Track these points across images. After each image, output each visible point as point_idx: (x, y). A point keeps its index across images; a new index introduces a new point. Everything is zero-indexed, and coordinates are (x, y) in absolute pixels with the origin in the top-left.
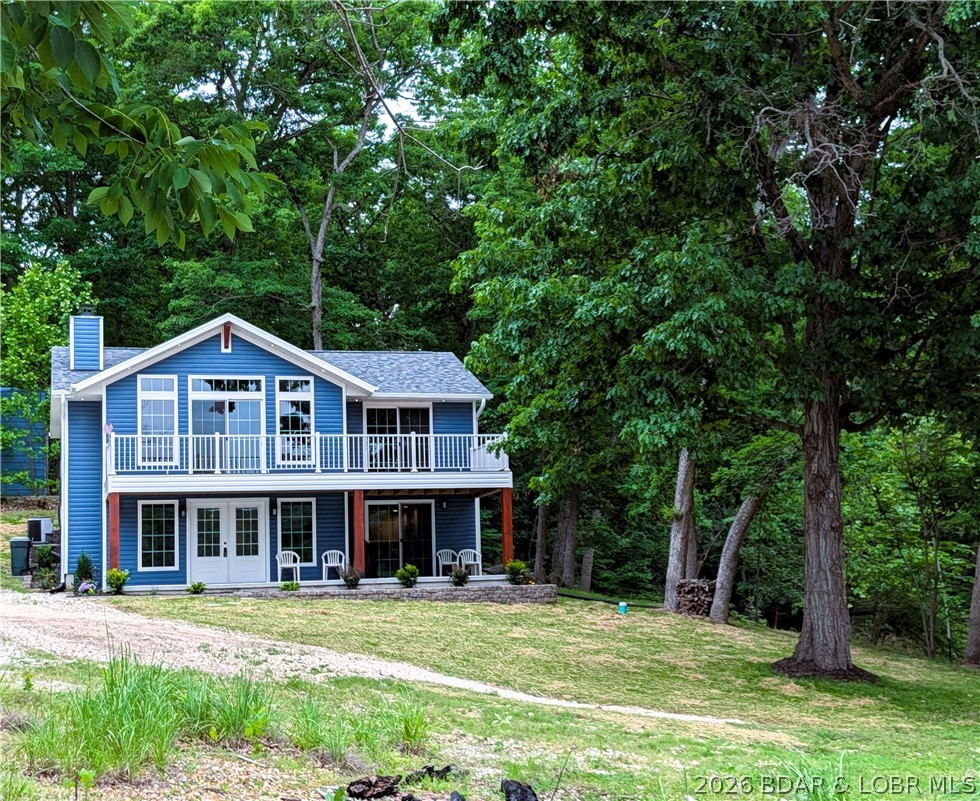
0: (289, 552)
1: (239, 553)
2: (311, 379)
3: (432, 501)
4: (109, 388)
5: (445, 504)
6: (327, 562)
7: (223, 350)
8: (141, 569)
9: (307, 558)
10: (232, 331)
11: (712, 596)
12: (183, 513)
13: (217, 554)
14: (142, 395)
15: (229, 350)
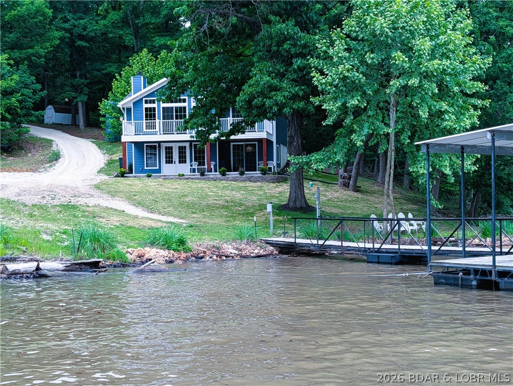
0: (197, 163)
1: (180, 163)
3: (257, 143)
4: (134, 103)
5: (260, 144)
6: (211, 166)
9: (204, 165)
11: (350, 180)
12: (160, 148)
13: (172, 163)
14: (145, 106)
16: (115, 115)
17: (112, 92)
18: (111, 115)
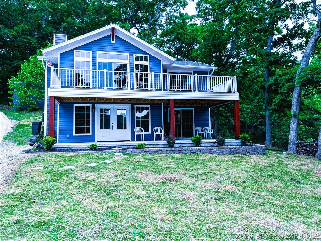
0: (140, 128)
1: (118, 128)
2: (148, 56)
3: (193, 109)
4: (61, 55)
5: (198, 110)
6: (155, 132)
7: (112, 42)
8: (74, 134)
9: (147, 130)
10: (115, 34)
12: (93, 110)
13: (109, 128)
14: (76, 59)
15: (114, 42)
16: (22, 89)
17: (21, 72)
18: (19, 89)
